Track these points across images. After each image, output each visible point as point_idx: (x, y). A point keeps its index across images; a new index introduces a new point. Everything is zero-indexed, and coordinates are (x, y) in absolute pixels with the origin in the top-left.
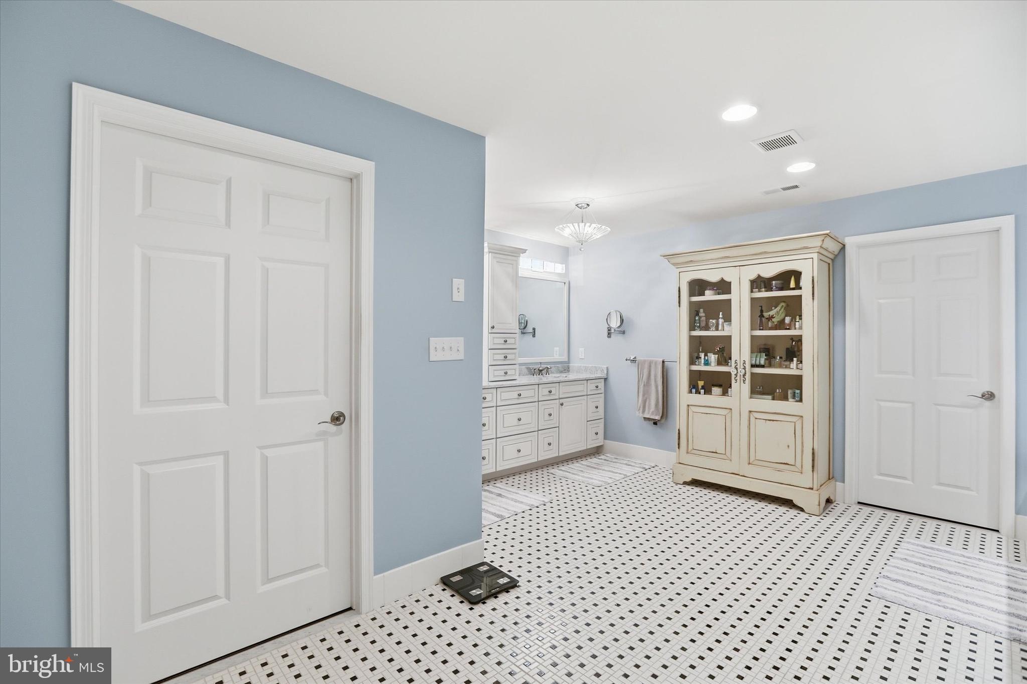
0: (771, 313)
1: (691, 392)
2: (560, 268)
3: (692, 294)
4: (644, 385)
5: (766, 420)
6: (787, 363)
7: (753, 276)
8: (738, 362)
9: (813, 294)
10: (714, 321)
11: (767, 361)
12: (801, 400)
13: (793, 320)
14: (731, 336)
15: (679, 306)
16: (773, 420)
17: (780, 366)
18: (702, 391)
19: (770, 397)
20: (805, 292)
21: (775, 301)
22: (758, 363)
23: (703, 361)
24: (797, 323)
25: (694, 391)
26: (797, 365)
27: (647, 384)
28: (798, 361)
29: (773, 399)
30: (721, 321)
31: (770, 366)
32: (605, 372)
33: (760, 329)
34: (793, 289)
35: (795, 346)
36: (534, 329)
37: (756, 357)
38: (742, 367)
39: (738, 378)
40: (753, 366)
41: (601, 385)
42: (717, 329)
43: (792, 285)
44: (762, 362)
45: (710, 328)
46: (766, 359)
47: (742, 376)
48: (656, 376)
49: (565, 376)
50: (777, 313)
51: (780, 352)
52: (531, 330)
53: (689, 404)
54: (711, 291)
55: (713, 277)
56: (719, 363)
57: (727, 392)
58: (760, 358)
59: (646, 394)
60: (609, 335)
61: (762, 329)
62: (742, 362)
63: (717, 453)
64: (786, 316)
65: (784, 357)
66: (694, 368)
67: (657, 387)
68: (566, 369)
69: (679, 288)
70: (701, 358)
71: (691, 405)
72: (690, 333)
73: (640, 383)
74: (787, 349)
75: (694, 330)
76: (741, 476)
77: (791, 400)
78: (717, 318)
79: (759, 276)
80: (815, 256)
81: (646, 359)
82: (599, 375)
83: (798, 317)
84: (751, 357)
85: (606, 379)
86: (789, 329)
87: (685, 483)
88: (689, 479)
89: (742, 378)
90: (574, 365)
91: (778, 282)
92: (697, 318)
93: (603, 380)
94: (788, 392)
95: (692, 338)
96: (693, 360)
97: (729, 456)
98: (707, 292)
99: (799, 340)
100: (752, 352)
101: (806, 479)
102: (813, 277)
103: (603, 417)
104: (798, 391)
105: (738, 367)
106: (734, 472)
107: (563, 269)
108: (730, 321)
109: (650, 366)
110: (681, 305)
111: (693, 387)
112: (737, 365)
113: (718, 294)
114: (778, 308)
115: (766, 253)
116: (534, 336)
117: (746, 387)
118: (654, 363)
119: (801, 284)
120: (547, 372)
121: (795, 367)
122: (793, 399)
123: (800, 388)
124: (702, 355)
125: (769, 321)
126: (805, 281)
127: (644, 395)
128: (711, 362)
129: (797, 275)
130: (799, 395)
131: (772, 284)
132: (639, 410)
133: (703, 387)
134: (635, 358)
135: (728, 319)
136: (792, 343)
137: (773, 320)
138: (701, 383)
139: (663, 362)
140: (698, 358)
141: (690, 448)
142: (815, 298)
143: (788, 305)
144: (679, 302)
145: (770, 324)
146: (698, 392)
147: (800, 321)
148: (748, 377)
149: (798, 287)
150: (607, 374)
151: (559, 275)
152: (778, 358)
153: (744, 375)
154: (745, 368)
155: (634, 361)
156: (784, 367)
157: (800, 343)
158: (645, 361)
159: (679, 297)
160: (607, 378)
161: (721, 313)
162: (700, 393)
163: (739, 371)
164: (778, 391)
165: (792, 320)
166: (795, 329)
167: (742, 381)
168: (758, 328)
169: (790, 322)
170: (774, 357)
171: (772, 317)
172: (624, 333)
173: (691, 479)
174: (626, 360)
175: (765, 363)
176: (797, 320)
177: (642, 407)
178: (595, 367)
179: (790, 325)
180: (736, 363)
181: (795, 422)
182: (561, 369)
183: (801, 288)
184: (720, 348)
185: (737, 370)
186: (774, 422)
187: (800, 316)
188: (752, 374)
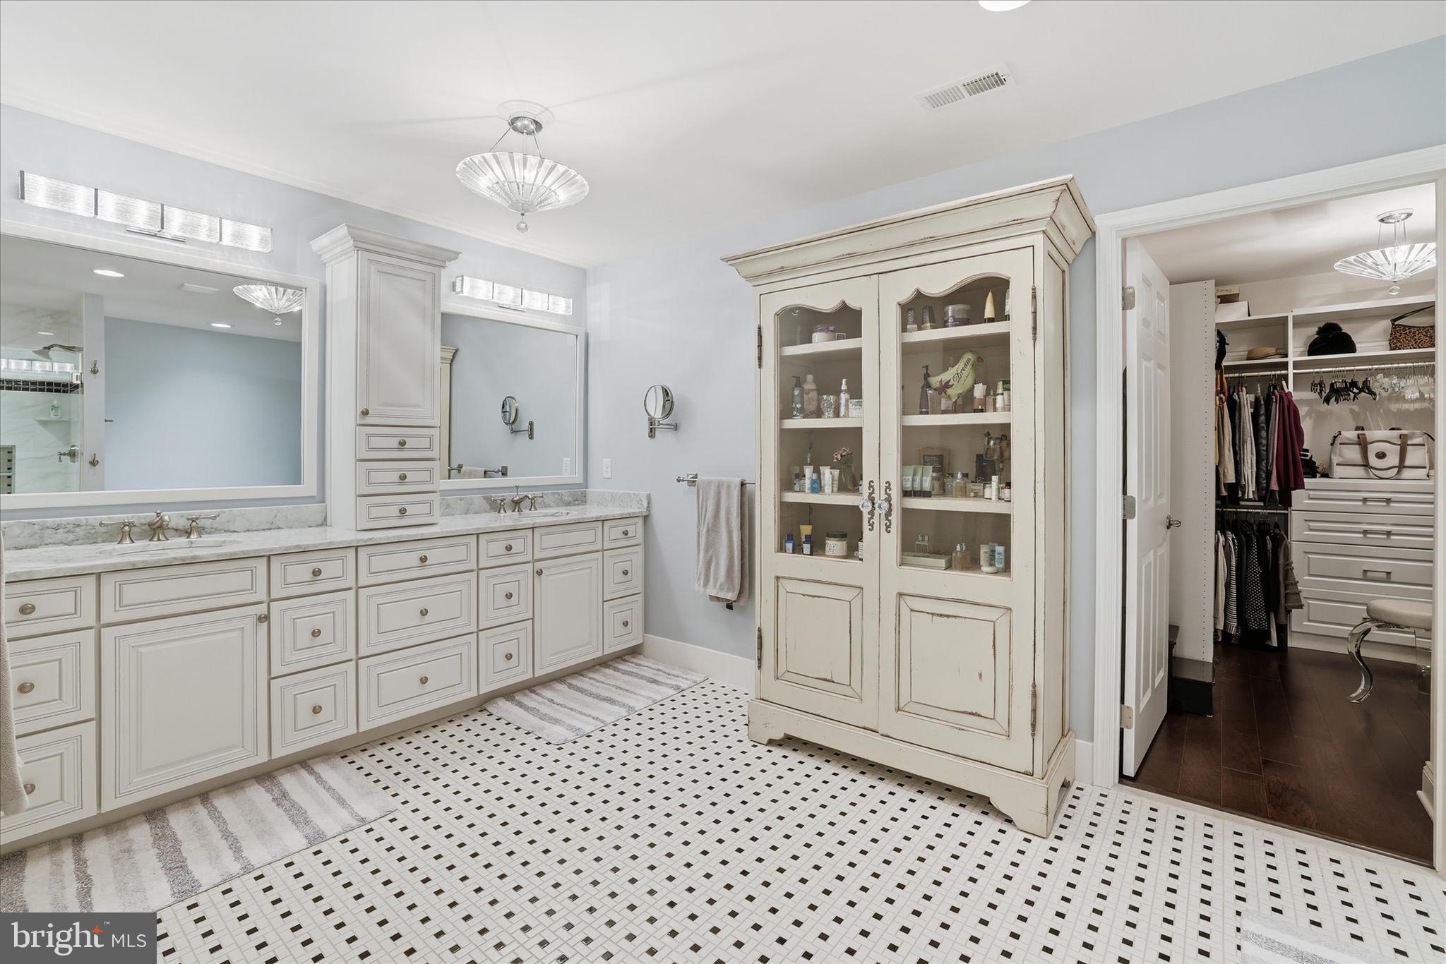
0: (945, 377)
1: (782, 549)
2: (562, 306)
3: (786, 339)
4: (708, 531)
5: (933, 614)
6: (978, 487)
7: (906, 295)
8: (876, 485)
9: (1035, 328)
10: (832, 398)
11: (937, 484)
12: (1007, 569)
13: (991, 391)
14: (861, 428)
15: (760, 366)
16: (948, 616)
17: (964, 493)
18: (807, 548)
19: (942, 562)
20: (1017, 326)
21: (953, 350)
22: (917, 487)
23: (807, 482)
24: (999, 398)
25: (789, 546)
26: (999, 490)
27: (713, 529)
28: (1000, 482)
29: (949, 567)
30: (844, 397)
31: (943, 492)
32: (645, 505)
33: (921, 413)
34: (991, 320)
35: (994, 450)
36: (531, 424)
37: (914, 474)
38: (884, 496)
39: (876, 520)
40: (906, 494)
41: (636, 529)
42: (837, 415)
43: (989, 312)
44: (927, 486)
45: (823, 413)
46: (933, 478)
47: (883, 516)
48: (728, 512)
49: (565, 512)
50: (959, 376)
51: (964, 463)
52: (526, 426)
53: (778, 575)
54: (824, 333)
55: (826, 302)
56: (842, 488)
57: (857, 548)
58: (922, 476)
59: (711, 546)
60: (652, 433)
61: (927, 413)
62: (884, 485)
63: (833, 682)
64: (975, 382)
65: (972, 475)
66: (791, 497)
67: (730, 533)
68: (579, 497)
69: (760, 328)
70: (804, 476)
71: (784, 578)
72: (781, 424)
73: (701, 527)
74: (979, 458)
75: (791, 417)
76: (882, 735)
77: (985, 568)
78: (837, 393)
79: (919, 295)
80: (1039, 240)
81: (712, 478)
82: (634, 510)
83: (1000, 384)
84: (903, 475)
85: (646, 518)
86: (981, 411)
87: (771, 742)
88: (778, 736)
89: (884, 521)
90: (593, 490)
91: (960, 307)
92: (796, 392)
93: (640, 521)
94: (979, 549)
95: (784, 434)
96: (789, 480)
97: (857, 688)
98: (817, 336)
99: (1003, 434)
100: (905, 461)
101: (1019, 751)
102: (1034, 289)
103: (640, 589)
104: (1000, 549)
105: (876, 495)
106: (867, 726)
107: (567, 307)
108: (860, 397)
109: (719, 493)
110: (764, 363)
111: (790, 538)
112: (873, 492)
113: (838, 339)
114: (960, 365)
115: (932, 239)
116: (531, 437)
117: (892, 541)
118: (725, 487)
119: (1009, 308)
120: (533, 505)
121: (994, 498)
122: (991, 565)
123: (1006, 542)
124: (808, 471)
125: (940, 394)
126: (1017, 302)
127: (707, 551)
128: (825, 485)
129: (998, 287)
130: (1002, 557)
131: (945, 314)
132: (699, 580)
133: (809, 539)
134: (696, 477)
135: (856, 392)
136: (989, 442)
137: (949, 391)
138: (806, 530)
139: (743, 484)
140: (801, 476)
141: (782, 668)
142: (1038, 336)
143: (979, 359)
144: (760, 359)
145: (944, 404)
146: (797, 549)
147: (1005, 393)
148: (895, 518)
149: (1001, 315)
150: (648, 507)
151: (563, 318)
152: (959, 476)
153: (888, 514)
154: (889, 500)
155: (692, 482)
156: (972, 494)
157: (1004, 443)
158: (709, 482)
159: (760, 346)
160: (648, 516)
161: (844, 381)
162: (801, 552)
163: (876, 506)
164: (958, 548)
165: (987, 393)
166: (995, 410)
167: (883, 528)
168: (919, 410)
169: (985, 397)
170: (952, 475)
171: (947, 385)
172: (676, 427)
173: (782, 736)
174: (679, 481)
175: (933, 488)
176: (1000, 391)
177: (703, 573)
178: (627, 493)
179: (984, 402)
180: (870, 486)
181: (994, 622)
182: (567, 499)
183: (1007, 318)
184: (842, 456)
185: (873, 504)
186: (950, 619)
187: (1007, 382)
188: (906, 512)
